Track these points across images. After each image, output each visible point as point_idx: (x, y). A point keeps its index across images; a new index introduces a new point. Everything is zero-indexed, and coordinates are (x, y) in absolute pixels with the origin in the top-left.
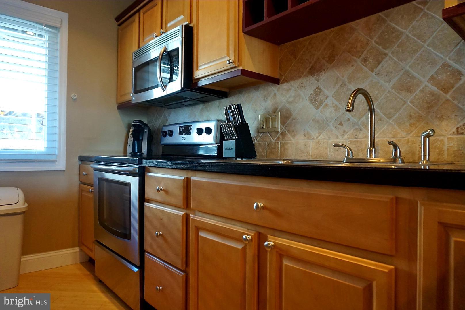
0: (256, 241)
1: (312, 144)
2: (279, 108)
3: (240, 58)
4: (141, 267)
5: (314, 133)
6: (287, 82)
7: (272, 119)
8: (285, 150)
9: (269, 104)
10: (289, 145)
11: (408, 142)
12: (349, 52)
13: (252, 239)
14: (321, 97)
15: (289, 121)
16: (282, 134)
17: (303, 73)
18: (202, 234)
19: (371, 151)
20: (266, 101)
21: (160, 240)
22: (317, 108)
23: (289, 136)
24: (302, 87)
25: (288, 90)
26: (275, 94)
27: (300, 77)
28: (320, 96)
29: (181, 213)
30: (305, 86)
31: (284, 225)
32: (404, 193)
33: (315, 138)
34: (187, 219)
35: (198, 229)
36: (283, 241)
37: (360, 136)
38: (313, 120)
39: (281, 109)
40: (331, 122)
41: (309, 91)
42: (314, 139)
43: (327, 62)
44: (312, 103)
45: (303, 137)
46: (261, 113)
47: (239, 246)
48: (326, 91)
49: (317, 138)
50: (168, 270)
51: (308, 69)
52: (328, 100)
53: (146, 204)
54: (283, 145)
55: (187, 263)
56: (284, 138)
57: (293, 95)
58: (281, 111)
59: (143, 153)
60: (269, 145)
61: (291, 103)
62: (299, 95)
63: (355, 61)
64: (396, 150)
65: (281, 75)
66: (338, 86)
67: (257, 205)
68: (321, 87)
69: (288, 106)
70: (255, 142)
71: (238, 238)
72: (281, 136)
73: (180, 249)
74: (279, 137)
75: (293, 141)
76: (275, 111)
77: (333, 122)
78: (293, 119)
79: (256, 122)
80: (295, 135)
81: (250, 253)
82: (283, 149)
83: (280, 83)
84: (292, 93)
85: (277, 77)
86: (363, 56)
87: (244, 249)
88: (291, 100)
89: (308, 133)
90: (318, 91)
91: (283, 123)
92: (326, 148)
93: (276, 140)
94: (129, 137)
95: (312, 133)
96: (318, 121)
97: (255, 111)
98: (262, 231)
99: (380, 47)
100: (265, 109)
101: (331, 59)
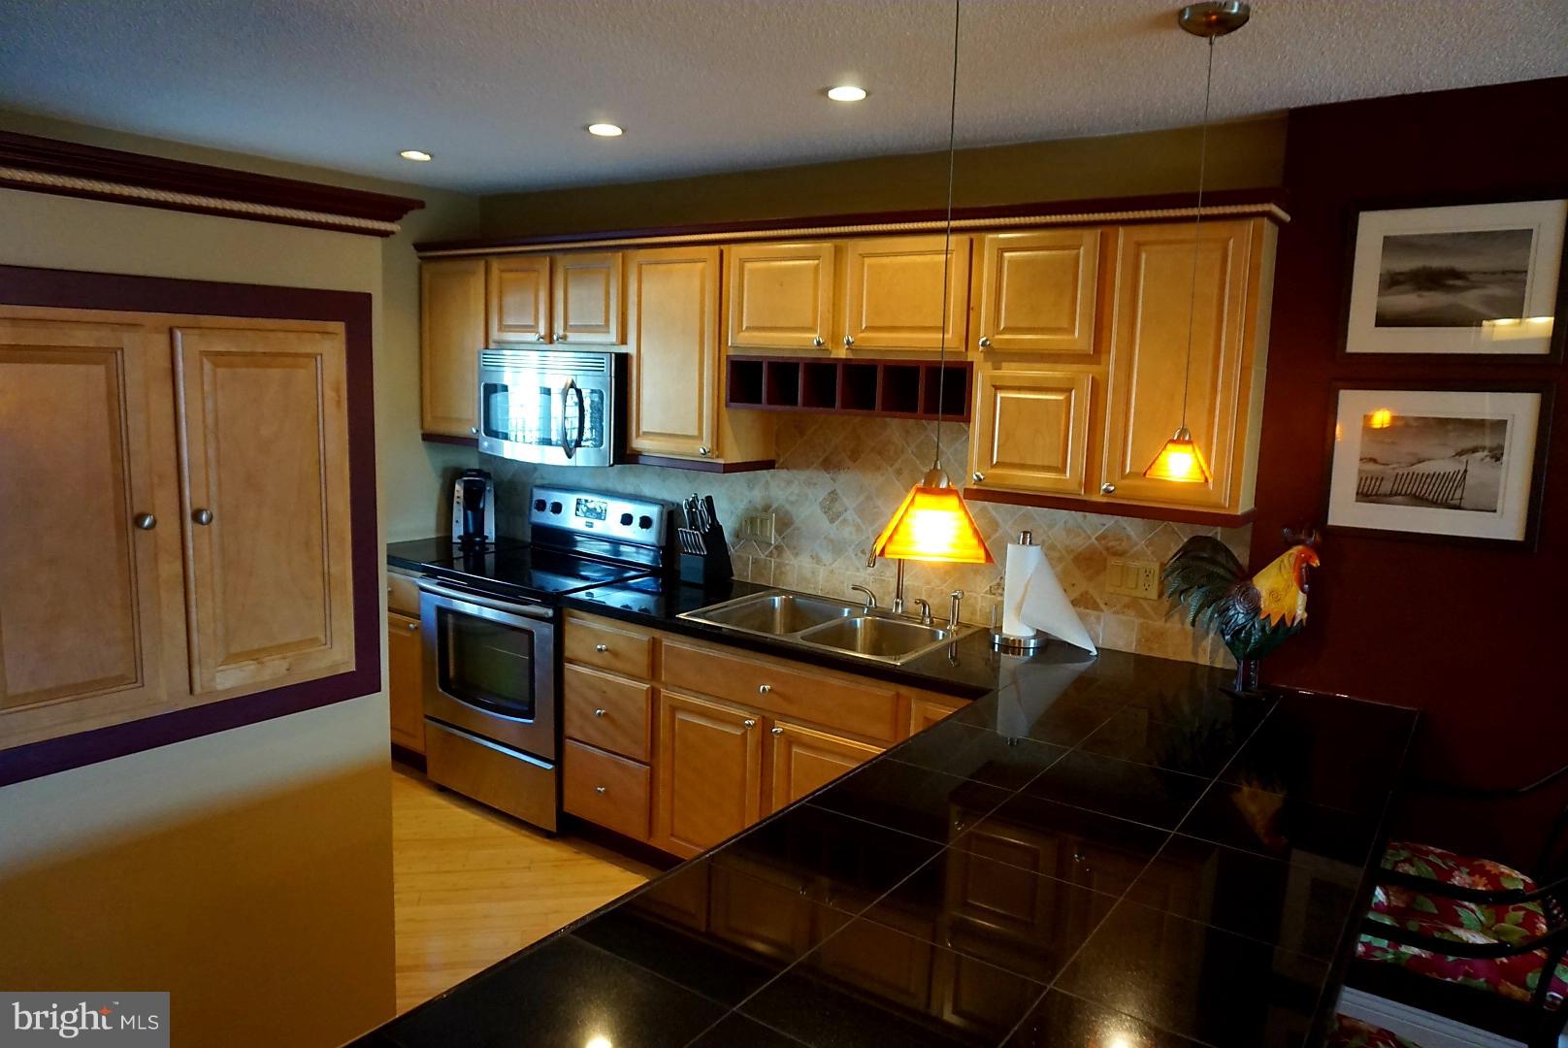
0: (760, 726)
1: (822, 574)
2: (774, 506)
3: (721, 445)
4: (558, 761)
5: (827, 557)
6: (788, 469)
7: (761, 522)
8: (782, 573)
9: (757, 495)
10: (788, 567)
11: (942, 593)
12: (880, 454)
13: (754, 724)
14: (837, 507)
15: (789, 530)
16: (776, 548)
17: (813, 463)
18: (680, 716)
19: (897, 604)
20: (751, 489)
21: (603, 722)
22: (832, 521)
23: (788, 554)
24: (809, 483)
25: (789, 483)
26: (767, 482)
27: (808, 467)
28: (837, 505)
29: (646, 686)
30: (816, 484)
31: (793, 710)
32: (904, 690)
33: (827, 563)
34: (654, 694)
35: (674, 709)
36: (790, 727)
37: (888, 574)
38: (825, 538)
39: (777, 508)
40: (850, 546)
41: (822, 494)
42: (825, 565)
43: (850, 457)
44: (825, 513)
45: (809, 559)
46: (743, 507)
47: (738, 732)
48: (845, 500)
49: (831, 564)
50: (617, 764)
51: (821, 459)
52: (848, 512)
53: (568, 666)
54: (779, 566)
55: (653, 751)
56: (780, 554)
57: (796, 492)
58: (776, 511)
59: (487, 537)
60: (756, 562)
61: (792, 503)
62: (806, 495)
63: (887, 470)
64: (925, 607)
65: (778, 455)
66: (862, 498)
67: (764, 689)
68: (839, 491)
69: (788, 507)
70: (732, 551)
71: (738, 722)
72: (774, 551)
73: (644, 735)
74: (771, 552)
75: (794, 562)
76: (767, 508)
77: (853, 547)
78: (794, 530)
79: (733, 518)
80: (797, 554)
81: (752, 739)
82: (778, 572)
83: (776, 466)
84: (795, 488)
85: (772, 456)
86: (897, 466)
87: (744, 735)
88: (793, 498)
89: (817, 556)
90: (833, 496)
91: (779, 532)
92: (843, 583)
93: (767, 556)
94: (455, 504)
95: (824, 557)
96: (832, 541)
97: (731, 501)
98: (767, 715)
99: (918, 462)
100: (750, 502)
101: (854, 456)
